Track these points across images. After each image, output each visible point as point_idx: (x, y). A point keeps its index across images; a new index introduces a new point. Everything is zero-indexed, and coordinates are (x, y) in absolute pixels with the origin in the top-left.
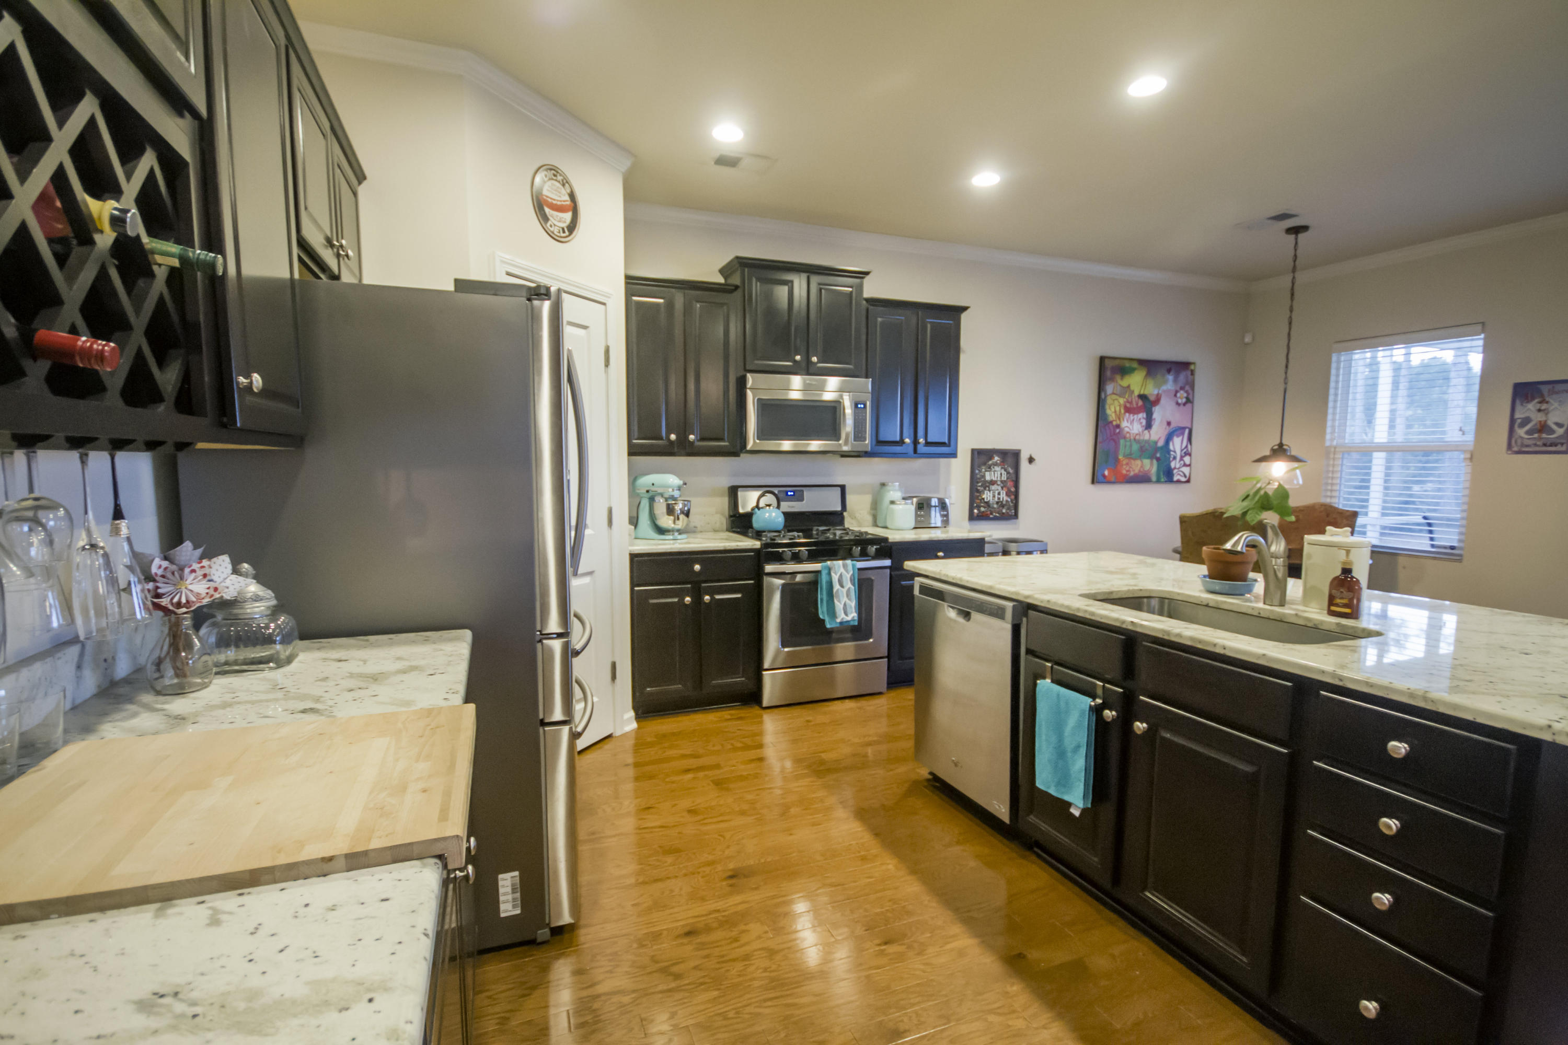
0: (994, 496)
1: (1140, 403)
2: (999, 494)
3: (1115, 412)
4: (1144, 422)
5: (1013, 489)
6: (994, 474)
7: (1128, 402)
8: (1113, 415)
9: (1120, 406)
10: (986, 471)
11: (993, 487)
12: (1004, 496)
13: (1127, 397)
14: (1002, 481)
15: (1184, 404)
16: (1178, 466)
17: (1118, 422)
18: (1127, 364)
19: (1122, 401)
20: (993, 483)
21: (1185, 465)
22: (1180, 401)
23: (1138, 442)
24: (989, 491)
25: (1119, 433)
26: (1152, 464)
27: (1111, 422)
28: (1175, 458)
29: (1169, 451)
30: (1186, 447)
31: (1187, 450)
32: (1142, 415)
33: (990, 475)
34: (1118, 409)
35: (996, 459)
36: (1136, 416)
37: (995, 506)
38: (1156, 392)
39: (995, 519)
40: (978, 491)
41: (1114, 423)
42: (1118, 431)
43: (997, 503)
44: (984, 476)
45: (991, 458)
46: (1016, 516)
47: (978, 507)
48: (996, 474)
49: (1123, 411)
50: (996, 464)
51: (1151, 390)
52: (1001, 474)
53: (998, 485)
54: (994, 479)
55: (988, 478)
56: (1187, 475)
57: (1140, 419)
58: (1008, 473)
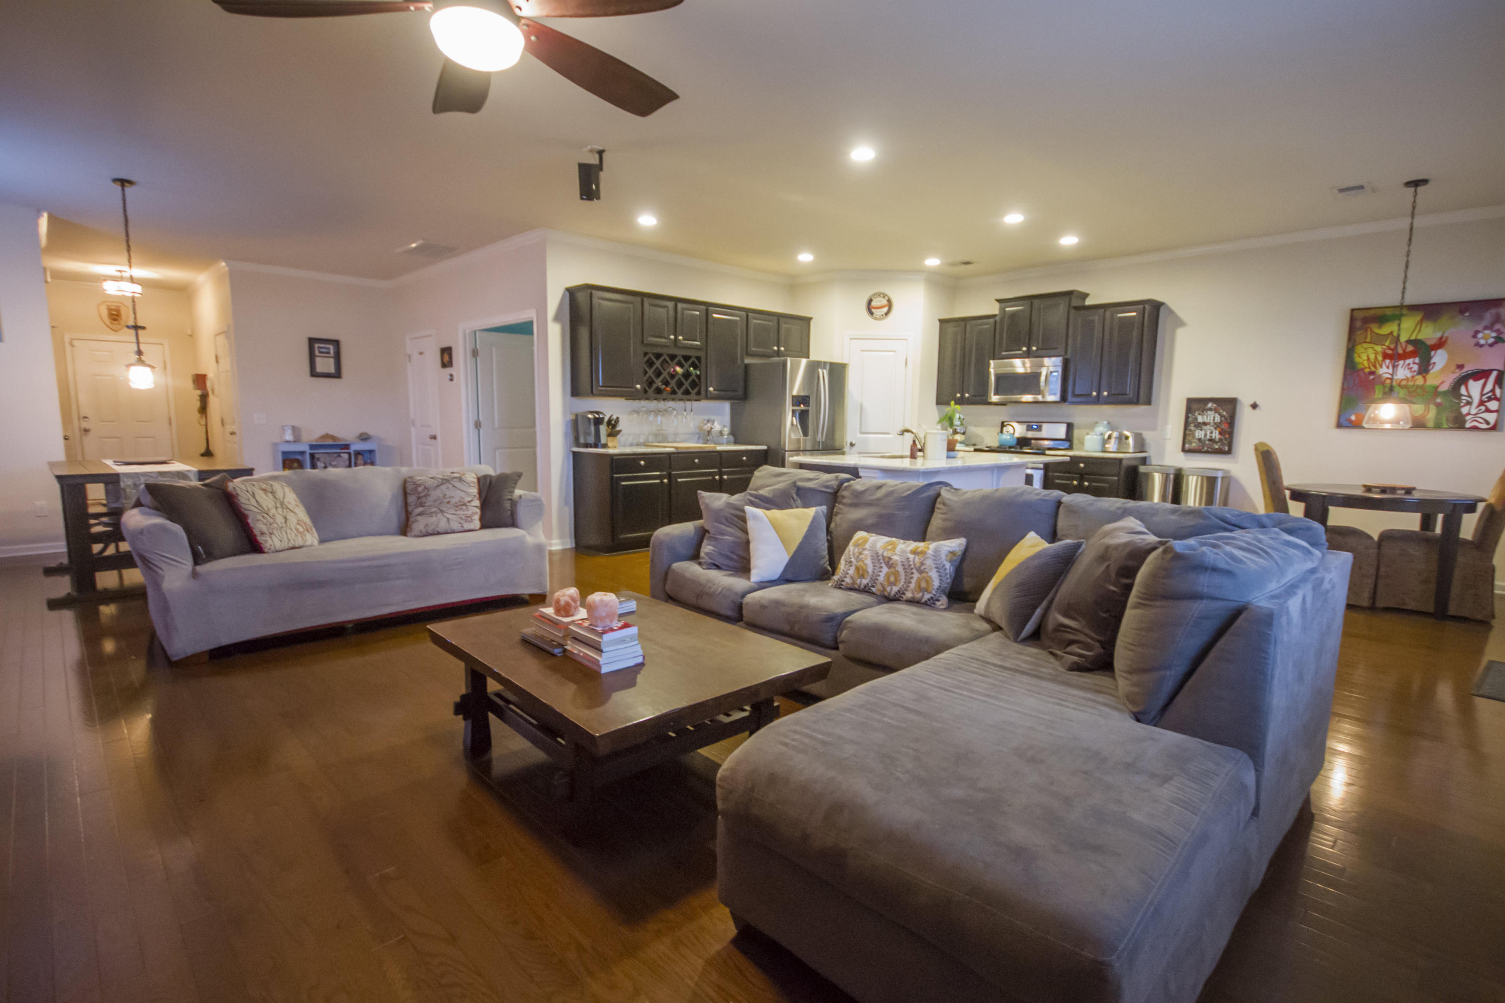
0: (1206, 435)
1: (1410, 348)
2: (1211, 433)
3: (1368, 359)
4: (1416, 367)
5: (1228, 429)
6: (1207, 417)
7: (1389, 348)
8: (1366, 363)
9: (1376, 353)
10: (1199, 414)
11: (1205, 428)
12: (1216, 435)
13: (1387, 344)
14: (1215, 423)
15: (1491, 345)
16: (1473, 411)
17: (1373, 369)
18: (1388, 312)
19: (1379, 348)
20: (1205, 424)
21: (1488, 410)
22: (1482, 342)
23: (1406, 387)
24: (1201, 430)
25: (1374, 379)
26: (1427, 410)
27: (1362, 369)
28: (1469, 403)
29: (1459, 396)
30: (1493, 391)
31: (1494, 394)
32: (1413, 363)
33: (1203, 418)
34: (1372, 357)
35: (1210, 405)
36: (1401, 362)
37: (1207, 442)
38: (1439, 335)
39: (1207, 452)
40: (1190, 430)
41: (1367, 370)
42: (1372, 377)
43: (1210, 440)
44: (1196, 419)
45: (1207, 404)
46: (1229, 452)
47: (1191, 443)
48: (1211, 417)
49: (1380, 358)
50: (1210, 409)
51: (1428, 333)
52: (1214, 417)
53: (1211, 426)
54: (1206, 421)
55: (1200, 419)
56: (1492, 422)
57: (1409, 364)
58: (1221, 416)
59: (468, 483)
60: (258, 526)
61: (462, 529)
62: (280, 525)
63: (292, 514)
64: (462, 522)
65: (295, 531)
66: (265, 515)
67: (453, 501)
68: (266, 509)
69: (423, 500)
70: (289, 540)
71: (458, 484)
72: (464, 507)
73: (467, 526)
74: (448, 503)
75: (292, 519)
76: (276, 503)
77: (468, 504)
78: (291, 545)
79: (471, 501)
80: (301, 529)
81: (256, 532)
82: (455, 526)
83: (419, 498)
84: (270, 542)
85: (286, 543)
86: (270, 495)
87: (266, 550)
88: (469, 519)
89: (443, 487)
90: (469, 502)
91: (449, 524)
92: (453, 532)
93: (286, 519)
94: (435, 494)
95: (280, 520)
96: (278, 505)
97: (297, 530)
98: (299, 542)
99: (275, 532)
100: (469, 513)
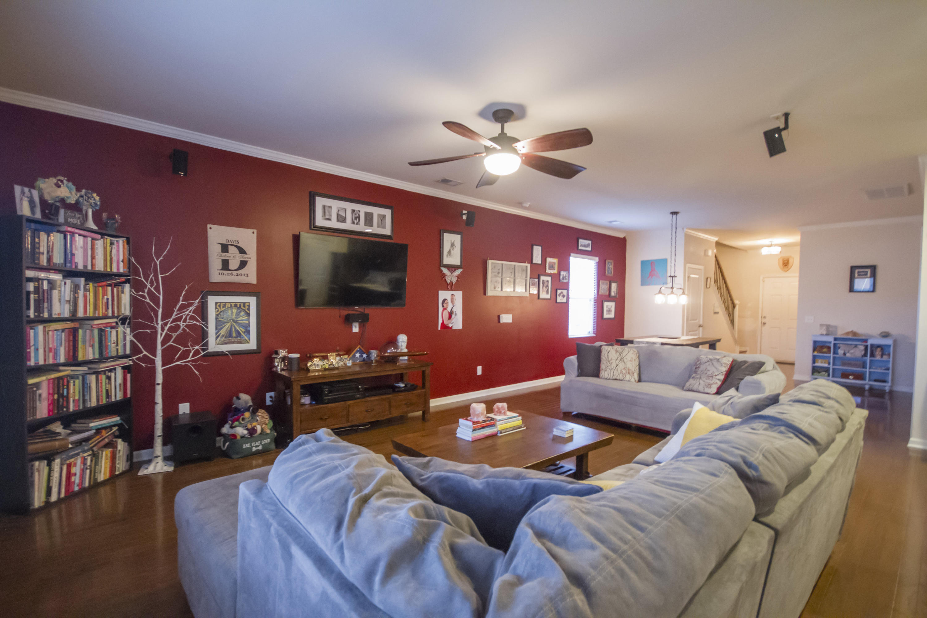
59: (721, 364)
60: (603, 366)
61: (703, 391)
62: (612, 367)
63: (623, 364)
64: (705, 387)
65: (620, 372)
66: (607, 362)
67: (709, 373)
68: (610, 359)
69: (697, 370)
70: (613, 375)
71: (715, 363)
72: (711, 378)
73: (707, 390)
74: (706, 373)
75: (621, 366)
76: (618, 358)
77: (714, 377)
78: (614, 378)
79: (717, 375)
80: (624, 372)
81: (601, 369)
82: (701, 389)
83: (696, 368)
84: (603, 374)
85: (611, 377)
86: (618, 354)
87: (600, 377)
88: (709, 386)
89: (707, 364)
90: (716, 375)
91: (699, 387)
92: (699, 392)
93: (617, 365)
94: (703, 367)
95: (614, 365)
96: (619, 359)
97: (621, 372)
98: (621, 377)
99: (608, 370)
100: (711, 382)
